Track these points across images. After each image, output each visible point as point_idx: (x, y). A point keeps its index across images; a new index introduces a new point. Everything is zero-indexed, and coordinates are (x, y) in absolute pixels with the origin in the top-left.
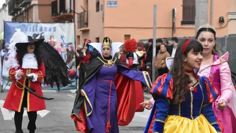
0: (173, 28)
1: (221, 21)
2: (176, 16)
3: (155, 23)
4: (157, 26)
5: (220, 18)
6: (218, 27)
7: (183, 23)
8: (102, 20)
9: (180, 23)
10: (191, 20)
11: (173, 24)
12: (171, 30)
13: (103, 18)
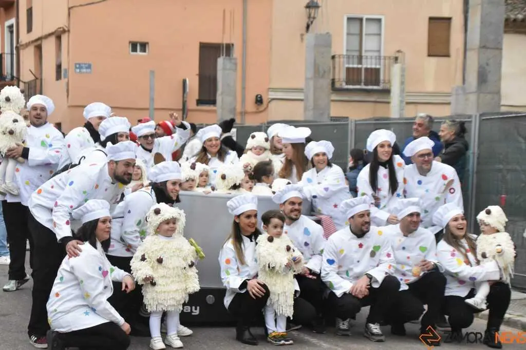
0: (184, 110)
1: (259, 101)
2: (188, 90)
3: (152, 100)
4: (156, 107)
5: (257, 96)
6: (254, 110)
7: (200, 102)
8: (66, 94)
9: (195, 102)
10: (212, 98)
11: (184, 103)
12: (181, 113)
13: (68, 91)
